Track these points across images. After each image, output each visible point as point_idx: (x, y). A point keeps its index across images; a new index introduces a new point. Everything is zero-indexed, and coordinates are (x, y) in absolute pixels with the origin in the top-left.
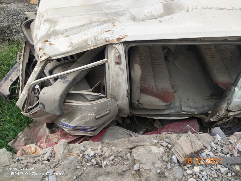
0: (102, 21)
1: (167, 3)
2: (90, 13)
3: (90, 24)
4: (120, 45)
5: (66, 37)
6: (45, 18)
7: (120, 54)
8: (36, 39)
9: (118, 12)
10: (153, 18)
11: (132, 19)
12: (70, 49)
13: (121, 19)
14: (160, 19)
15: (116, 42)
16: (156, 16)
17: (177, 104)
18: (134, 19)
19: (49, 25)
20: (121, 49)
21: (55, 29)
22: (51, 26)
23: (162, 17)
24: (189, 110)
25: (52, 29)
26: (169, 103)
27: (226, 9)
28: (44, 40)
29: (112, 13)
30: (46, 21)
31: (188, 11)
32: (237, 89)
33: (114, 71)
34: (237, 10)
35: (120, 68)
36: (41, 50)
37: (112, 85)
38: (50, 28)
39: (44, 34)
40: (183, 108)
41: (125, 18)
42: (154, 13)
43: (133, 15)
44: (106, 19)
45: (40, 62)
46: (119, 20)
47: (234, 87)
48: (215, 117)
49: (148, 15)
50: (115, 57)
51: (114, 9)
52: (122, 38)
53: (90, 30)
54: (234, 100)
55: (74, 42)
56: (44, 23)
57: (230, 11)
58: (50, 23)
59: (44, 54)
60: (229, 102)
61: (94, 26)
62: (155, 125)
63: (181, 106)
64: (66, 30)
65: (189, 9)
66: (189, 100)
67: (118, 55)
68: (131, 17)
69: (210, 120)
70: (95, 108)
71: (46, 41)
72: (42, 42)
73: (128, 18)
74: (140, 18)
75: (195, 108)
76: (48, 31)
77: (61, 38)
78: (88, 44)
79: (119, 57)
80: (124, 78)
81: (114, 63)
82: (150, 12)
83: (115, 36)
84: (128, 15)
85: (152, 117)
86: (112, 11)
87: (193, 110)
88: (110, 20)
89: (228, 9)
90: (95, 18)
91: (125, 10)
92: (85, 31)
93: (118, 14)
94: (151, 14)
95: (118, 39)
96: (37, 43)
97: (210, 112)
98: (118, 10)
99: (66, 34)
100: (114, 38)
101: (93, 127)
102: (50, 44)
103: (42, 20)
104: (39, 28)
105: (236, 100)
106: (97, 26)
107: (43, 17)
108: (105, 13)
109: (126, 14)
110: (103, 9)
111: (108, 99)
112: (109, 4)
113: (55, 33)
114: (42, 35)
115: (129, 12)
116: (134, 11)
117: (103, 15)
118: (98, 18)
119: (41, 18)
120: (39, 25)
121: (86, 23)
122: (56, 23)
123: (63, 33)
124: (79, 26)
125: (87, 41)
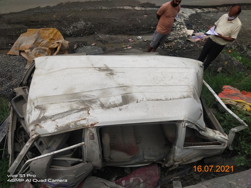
0: (80, 109)
1: (125, 96)
2: (71, 100)
3: (71, 111)
4: (93, 129)
5: (53, 121)
6: (36, 105)
7: (93, 134)
8: (28, 122)
9: (91, 99)
10: (115, 106)
11: (101, 107)
12: (56, 131)
13: (93, 106)
14: (120, 107)
15: (90, 127)
16: (117, 104)
17: (141, 154)
18: (102, 106)
19: (40, 112)
20: (94, 131)
21: (44, 115)
22: (41, 112)
23: (121, 106)
24: (150, 158)
25: (42, 116)
26: (133, 156)
27: (162, 99)
28: (35, 124)
29: (87, 100)
30: (37, 107)
31: (137, 102)
32: (176, 147)
33: (89, 144)
34: (168, 100)
35: (94, 142)
36: (33, 131)
37: (88, 152)
38: (40, 114)
39: (35, 119)
40: (145, 157)
41: (96, 105)
42: (116, 102)
43: (102, 103)
44: (83, 107)
45: (32, 140)
46: (92, 106)
47: (174, 146)
48: (168, 164)
49: (112, 103)
50: (90, 136)
51: (89, 97)
52: (94, 124)
53: (72, 116)
54: (176, 154)
55: (59, 125)
56: (35, 110)
57: (164, 101)
58: (40, 110)
59: (35, 134)
60: (174, 155)
61: (74, 113)
62: (125, 171)
63: (144, 155)
64: (53, 116)
65: (138, 101)
66: (149, 149)
67: (92, 134)
68: (101, 104)
69: (165, 166)
70: (75, 171)
71: (37, 125)
72: (34, 126)
73: (99, 105)
74: (107, 105)
75: (154, 156)
76: (39, 117)
77: (49, 122)
78: (70, 128)
79: (93, 135)
80: (97, 147)
81: (89, 139)
82: (114, 101)
83: (90, 123)
84: (99, 103)
85: (122, 166)
86: (87, 99)
87: (153, 158)
88: (86, 108)
89: (163, 99)
90: (75, 106)
91: (97, 99)
92: (67, 116)
93: (92, 102)
94: (114, 103)
95: (92, 125)
96: (29, 125)
97: (164, 159)
98: (92, 99)
99: (53, 119)
100: (89, 124)
101: (73, 184)
102: (40, 127)
103: (33, 107)
104: (31, 113)
105: (177, 155)
106: (77, 113)
107: (34, 103)
108: (82, 101)
109: (97, 102)
110: (80, 97)
111: (85, 164)
112: (85, 94)
113: (45, 119)
114: (34, 120)
115: (99, 101)
116: (103, 100)
117: (80, 102)
118: (77, 106)
119: (32, 104)
120: (31, 110)
121: (68, 110)
122: (45, 110)
123: (51, 118)
124: (63, 113)
125: (70, 125)
